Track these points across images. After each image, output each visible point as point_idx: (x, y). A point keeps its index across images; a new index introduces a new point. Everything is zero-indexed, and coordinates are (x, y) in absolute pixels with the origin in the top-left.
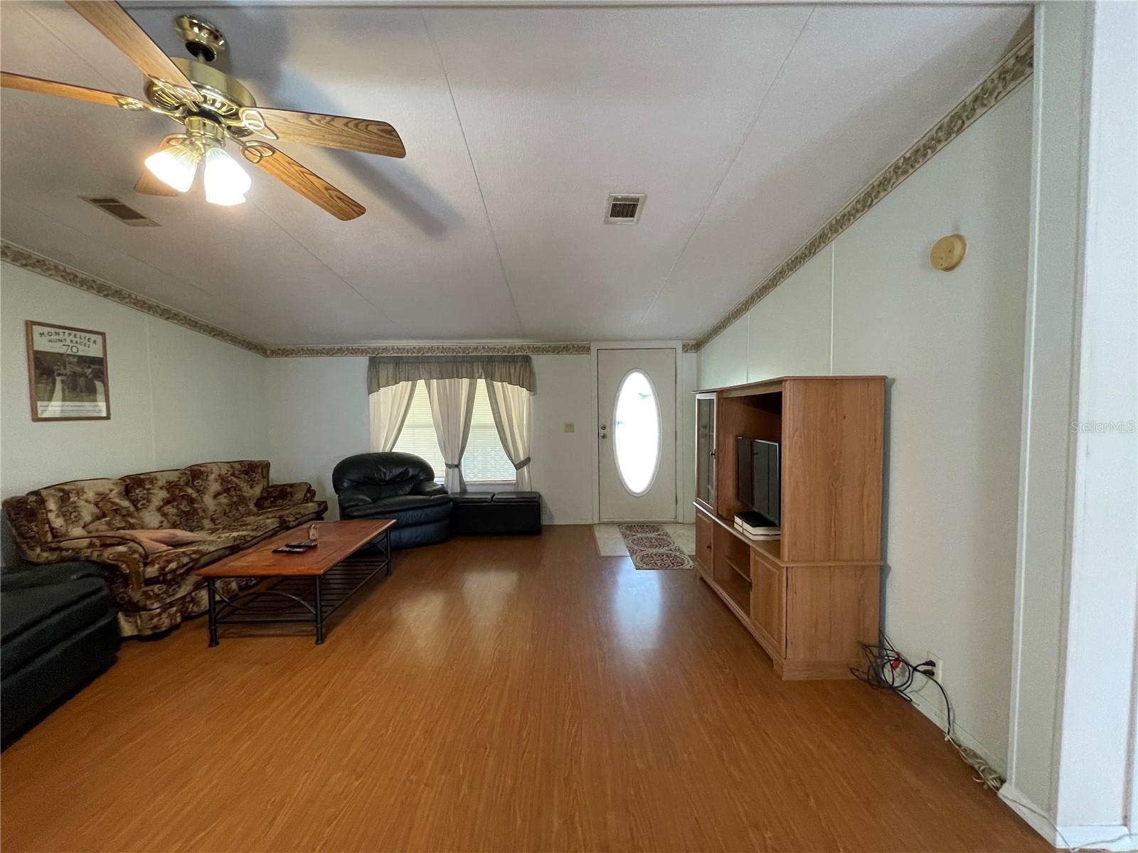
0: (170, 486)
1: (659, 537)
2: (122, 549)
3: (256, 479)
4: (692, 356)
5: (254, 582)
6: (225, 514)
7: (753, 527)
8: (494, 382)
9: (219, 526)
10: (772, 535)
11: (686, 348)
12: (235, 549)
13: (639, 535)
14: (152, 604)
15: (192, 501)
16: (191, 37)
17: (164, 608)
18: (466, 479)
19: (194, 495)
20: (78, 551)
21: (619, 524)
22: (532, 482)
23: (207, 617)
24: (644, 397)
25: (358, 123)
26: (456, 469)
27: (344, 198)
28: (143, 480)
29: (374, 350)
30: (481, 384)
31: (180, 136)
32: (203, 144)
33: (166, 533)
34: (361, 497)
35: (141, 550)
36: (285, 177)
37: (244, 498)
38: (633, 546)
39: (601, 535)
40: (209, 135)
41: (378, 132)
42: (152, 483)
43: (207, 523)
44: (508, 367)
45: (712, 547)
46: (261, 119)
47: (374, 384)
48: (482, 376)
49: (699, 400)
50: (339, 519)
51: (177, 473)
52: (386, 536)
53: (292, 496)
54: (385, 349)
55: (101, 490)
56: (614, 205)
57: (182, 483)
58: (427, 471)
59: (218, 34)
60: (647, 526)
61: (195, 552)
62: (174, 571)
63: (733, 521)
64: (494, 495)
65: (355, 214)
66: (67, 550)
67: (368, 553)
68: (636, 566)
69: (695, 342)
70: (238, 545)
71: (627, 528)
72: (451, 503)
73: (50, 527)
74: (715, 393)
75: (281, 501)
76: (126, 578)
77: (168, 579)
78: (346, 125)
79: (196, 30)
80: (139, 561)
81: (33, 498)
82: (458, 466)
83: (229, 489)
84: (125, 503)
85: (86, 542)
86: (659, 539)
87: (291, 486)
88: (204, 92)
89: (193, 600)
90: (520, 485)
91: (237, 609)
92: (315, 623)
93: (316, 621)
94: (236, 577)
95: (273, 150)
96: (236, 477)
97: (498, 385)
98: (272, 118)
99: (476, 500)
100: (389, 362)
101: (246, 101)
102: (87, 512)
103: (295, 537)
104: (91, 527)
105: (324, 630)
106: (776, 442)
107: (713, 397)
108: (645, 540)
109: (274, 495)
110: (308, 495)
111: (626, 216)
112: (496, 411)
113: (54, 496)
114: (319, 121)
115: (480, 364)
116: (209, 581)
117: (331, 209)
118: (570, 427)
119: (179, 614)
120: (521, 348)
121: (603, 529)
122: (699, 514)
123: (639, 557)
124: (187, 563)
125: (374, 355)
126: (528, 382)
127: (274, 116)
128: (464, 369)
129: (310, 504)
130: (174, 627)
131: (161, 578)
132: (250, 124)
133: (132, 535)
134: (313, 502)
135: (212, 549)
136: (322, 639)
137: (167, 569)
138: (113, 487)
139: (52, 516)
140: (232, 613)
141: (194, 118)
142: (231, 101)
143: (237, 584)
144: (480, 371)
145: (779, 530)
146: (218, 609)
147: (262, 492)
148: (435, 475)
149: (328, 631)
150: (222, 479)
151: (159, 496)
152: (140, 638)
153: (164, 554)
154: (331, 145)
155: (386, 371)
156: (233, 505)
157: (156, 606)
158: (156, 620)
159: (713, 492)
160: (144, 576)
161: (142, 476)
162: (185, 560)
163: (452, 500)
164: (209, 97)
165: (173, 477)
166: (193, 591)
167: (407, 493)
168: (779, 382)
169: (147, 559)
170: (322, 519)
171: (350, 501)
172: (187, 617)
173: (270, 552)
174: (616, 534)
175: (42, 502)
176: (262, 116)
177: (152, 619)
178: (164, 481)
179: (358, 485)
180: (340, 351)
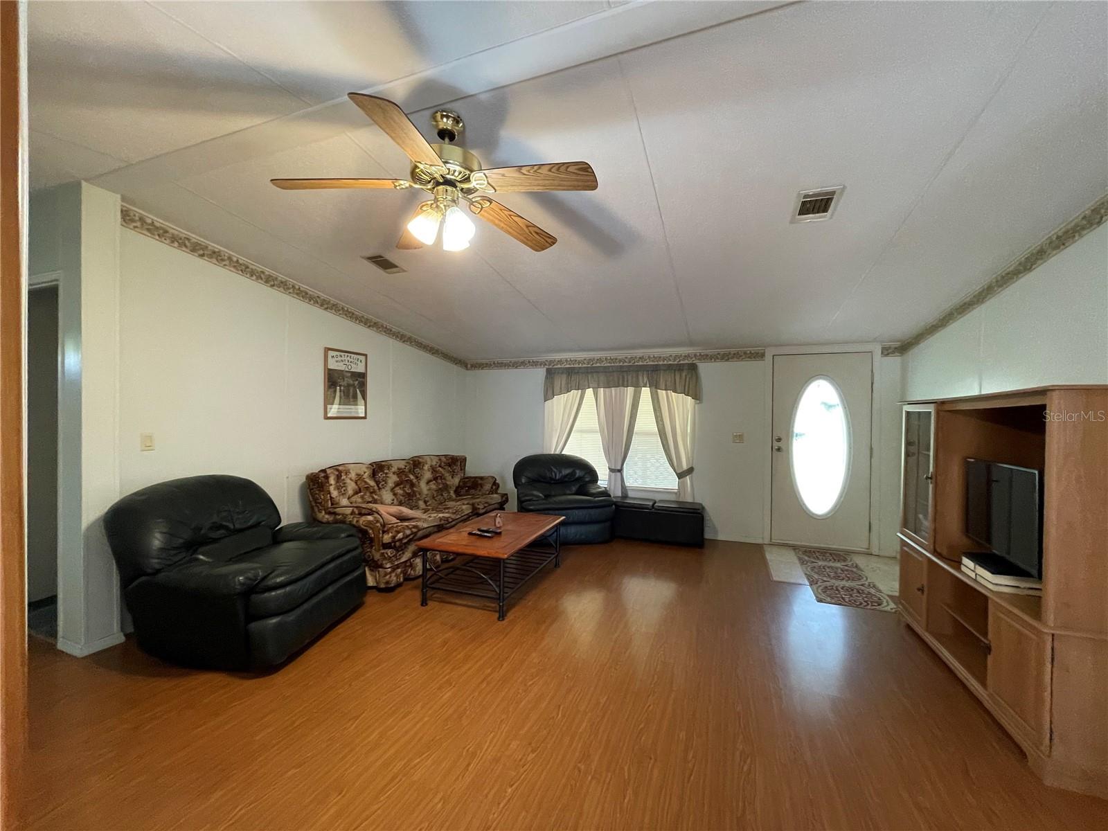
0: (400, 472)
1: (846, 568)
2: (370, 518)
3: (456, 471)
4: (895, 361)
5: (452, 557)
6: (434, 498)
7: (993, 573)
8: (659, 391)
9: (429, 508)
10: (1024, 588)
11: (886, 351)
12: (440, 528)
13: (820, 563)
14: (386, 564)
15: (412, 485)
16: (441, 126)
17: (394, 569)
18: (627, 484)
19: (414, 481)
20: (345, 515)
21: (795, 548)
22: (694, 493)
23: (421, 580)
24: (830, 407)
25: (559, 167)
26: (619, 474)
27: (541, 233)
28: (383, 466)
29: (551, 362)
30: (646, 392)
31: (429, 203)
32: (444, 206)
33: (395, 509)
34: (535, 493)
35: (381, 520)
36: (497, 222)
37: (447, 485)
38: (813, 574)
39: (772, 556)
40: (449, 198)
41: (576, 171)
42: (388, 469)
43: (421, 503)
44: (673, 375)
45: (926, 589)
46: (485, 178)
47: (549, 393)
48: (646, 384)
49: (908, 413)
50: (516, 511)
51: (404, 462)
52: (556, 531)
53: (482, 487)
54: (560, 362)
55: (359, 472)
56: (804, 203)
57: (407, 470)
58: (591, 474)
59: (459, 119)
60: (831, 554)
61: (415, 527)
62: (400, 540)
63: (960, 563)
64: (655, 503)
65: (548, 245)
66: (339, 514)
67: (540, 544)
68: (817, 597)
69: (898, 344)
70: (442, 525)
71: (805, 552)
72: (614, 506)
73: (330, 497)
74: (932, 405)
75: (473, 491)
76: (372, 540)
77: (397, 546)
78: (550, 170)
79: (445, 120)
80: (380, 529)
81: (323, 475)
82: (620, 471)
83: (437, 478)
84: (372, 483)
85: (349, 511)
86: (847, 570)
87: (482, 478)
88: (448, 165)
89: (411, 565)
90: (682, 495)
91: (441, 578)
92: (498, 601)
93: (499, 599)
94: (440, 551)
95: (490, 201)
96: (442, 468)
97: (662, 394)
98: (494, 176)
99: (636, 505)
100: (562, 373)
101: (475, 167)
102: (351, 487)
103: (485, 523)
104: (353, 499)
105: (505, 608)
106: (1034, 468)
107: (931, 409)
108: (828, 570)
109: (468, 485)
110: (494, 487)
111: (818, 213)
112: (659, 419)
113: (334, 474)
114: (529, 171)
115: (645, 372)
116: (424, 550)
117: (529, 243)
118: (740, 438)
119: (402, 575)
120: (687, 357)
121: (775, 549)
122: (905, 548)
123: (821, 588)
124: (409, 535)
125: (551, 367)
126: (693, 389)
127: (494, 174)
128: (630, 378)
129: (495, 495)
130: (399, 585)
131: (393, 544)
132: (477, 184)
133: (377, 509)
134: (497, 493)
135: (425, 525)
136: (503, 617)
137: (397, 538)
138: (366, 470)
139: (332, 488)
140: (437, 581)
141: (441, 187)
142: (466, 169)
143: (441, 556)
144: (645, 379)
145: (1041, 583)
146: (429, 575)
147: (460, 482)
148: (599, 478)
149: (508, 610)
150: (433, 469)
151: (393, 479)
152: (377, 589)
153: (395, 525)
154: (536, 189)
155: (560, 381)
156: (440, 491)
157: (388, 565)
158: (388, 577)
159: (927, 524)
160: (382, 541)
161: (383, 463)
162: (408, 532)
163: (615, 503)
164: (451, 169)
165: (402, 465)
166: (412, 558)
167: (573, 492)
168: (1043, 392)
169: (385, 528)
170: (503, 509)
171: (526, 495)
172: (408, 579)
173: (465, 534)
174: (791, 557)
175: (327, 477)
176: (486, 176)
177: (386, 575)
178: (396, 468)
179: (533, 482)
180: (523, 364)
